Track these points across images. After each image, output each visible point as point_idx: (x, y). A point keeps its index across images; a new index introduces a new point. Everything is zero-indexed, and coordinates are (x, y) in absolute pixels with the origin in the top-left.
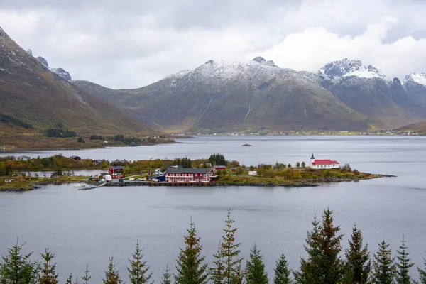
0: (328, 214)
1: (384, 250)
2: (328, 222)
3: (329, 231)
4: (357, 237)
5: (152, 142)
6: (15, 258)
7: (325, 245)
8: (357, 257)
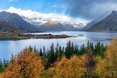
0: (70, 41)
1: (76, 45)
2: (70, 42)
3: (70, 43)
4: (73, 44)
5: (41, 32)
6: (30, 47)
7: (69, 45)
8: (73, 46)
